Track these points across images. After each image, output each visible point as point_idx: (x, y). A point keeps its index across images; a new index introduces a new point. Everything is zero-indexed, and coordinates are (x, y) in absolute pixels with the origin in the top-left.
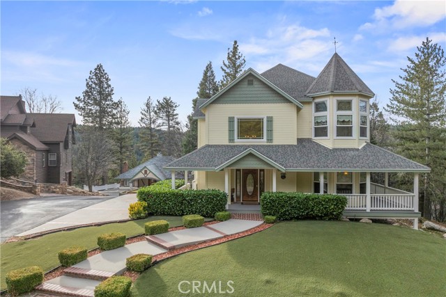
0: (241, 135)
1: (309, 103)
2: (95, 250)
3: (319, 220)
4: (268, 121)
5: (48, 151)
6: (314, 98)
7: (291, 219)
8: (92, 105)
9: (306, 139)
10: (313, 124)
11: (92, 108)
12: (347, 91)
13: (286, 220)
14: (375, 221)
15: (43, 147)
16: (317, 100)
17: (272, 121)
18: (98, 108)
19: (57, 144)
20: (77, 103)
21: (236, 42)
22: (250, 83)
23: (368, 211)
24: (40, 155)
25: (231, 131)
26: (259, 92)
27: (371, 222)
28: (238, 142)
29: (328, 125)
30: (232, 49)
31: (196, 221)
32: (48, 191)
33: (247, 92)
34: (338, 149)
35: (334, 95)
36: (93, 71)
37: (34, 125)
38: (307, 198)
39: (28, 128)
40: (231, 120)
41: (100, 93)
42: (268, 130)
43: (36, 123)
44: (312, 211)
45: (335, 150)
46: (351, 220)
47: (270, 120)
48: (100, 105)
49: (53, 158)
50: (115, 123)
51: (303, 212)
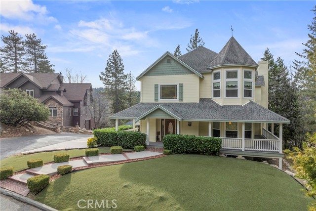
0: (163, 97)
1: (210, 73)
2: (52, 162)
3: (202, 154)
4: (180, 87)
5: (73, 107)
6: (212, 70)
7: (182, 153)
8: (111, 77)
9: (207, 99)
10: (213, 88)
11: (110, 79)
12: (233, 64)
13: (179, 153)
14: (247, 158)
15: (70, 104)
16: (215, 71)
17: (182, 87)
18: (114, 79)
19: (79, 102)
20: (101, 76)
21: (197, 30)
22: (169, 61)
23: (243, 150)
24: (67, 109)
25: (156, 94)
26: (174, 67)
27: (244, 158)
28: (161, 101)
29: (220, 89)
30: (194, 35)
31: (117, 150)
32: (68, 131)
33: (166, 68)
34: (227, 106)
35: (224, 68)
36: (111, 55)
37: (65, 91)
38: (192, 139)
39: (62, 92)
40: (156, 86)
41: (116, 69)
42: (179, 93)
43: (66, 89)
44: (196, 148)
45: (224, 106)
46: (228, 156)
47: (181, 86)
48: (116, 77)
49: (76, 111)
50: (126, 88)
51: (189, 148)
